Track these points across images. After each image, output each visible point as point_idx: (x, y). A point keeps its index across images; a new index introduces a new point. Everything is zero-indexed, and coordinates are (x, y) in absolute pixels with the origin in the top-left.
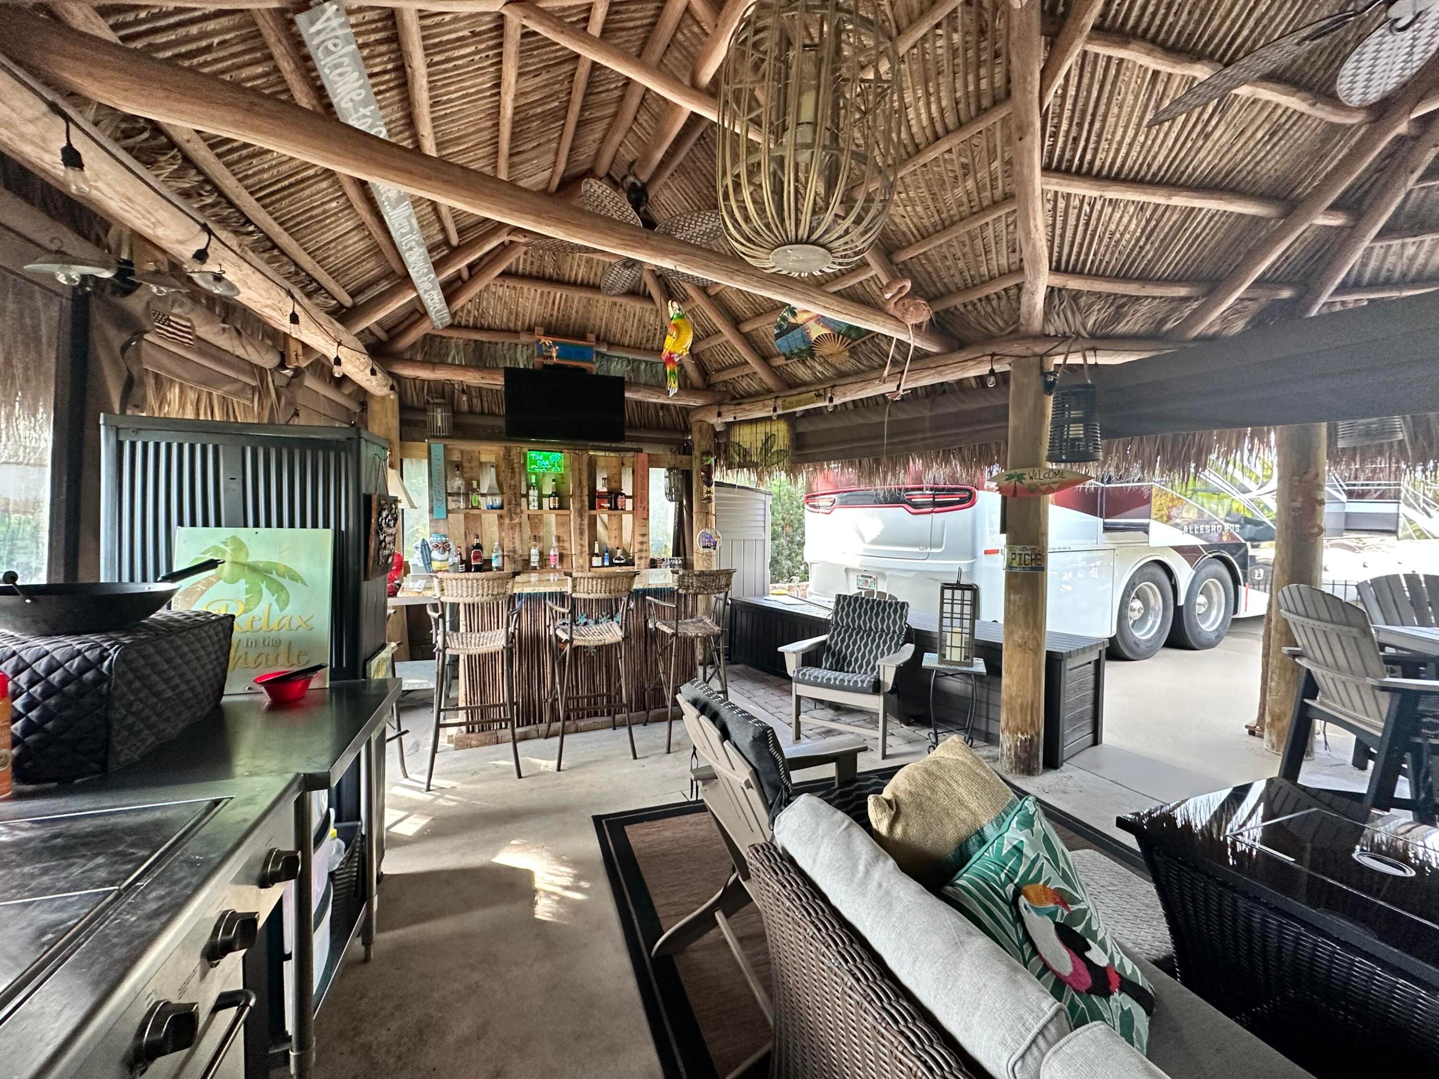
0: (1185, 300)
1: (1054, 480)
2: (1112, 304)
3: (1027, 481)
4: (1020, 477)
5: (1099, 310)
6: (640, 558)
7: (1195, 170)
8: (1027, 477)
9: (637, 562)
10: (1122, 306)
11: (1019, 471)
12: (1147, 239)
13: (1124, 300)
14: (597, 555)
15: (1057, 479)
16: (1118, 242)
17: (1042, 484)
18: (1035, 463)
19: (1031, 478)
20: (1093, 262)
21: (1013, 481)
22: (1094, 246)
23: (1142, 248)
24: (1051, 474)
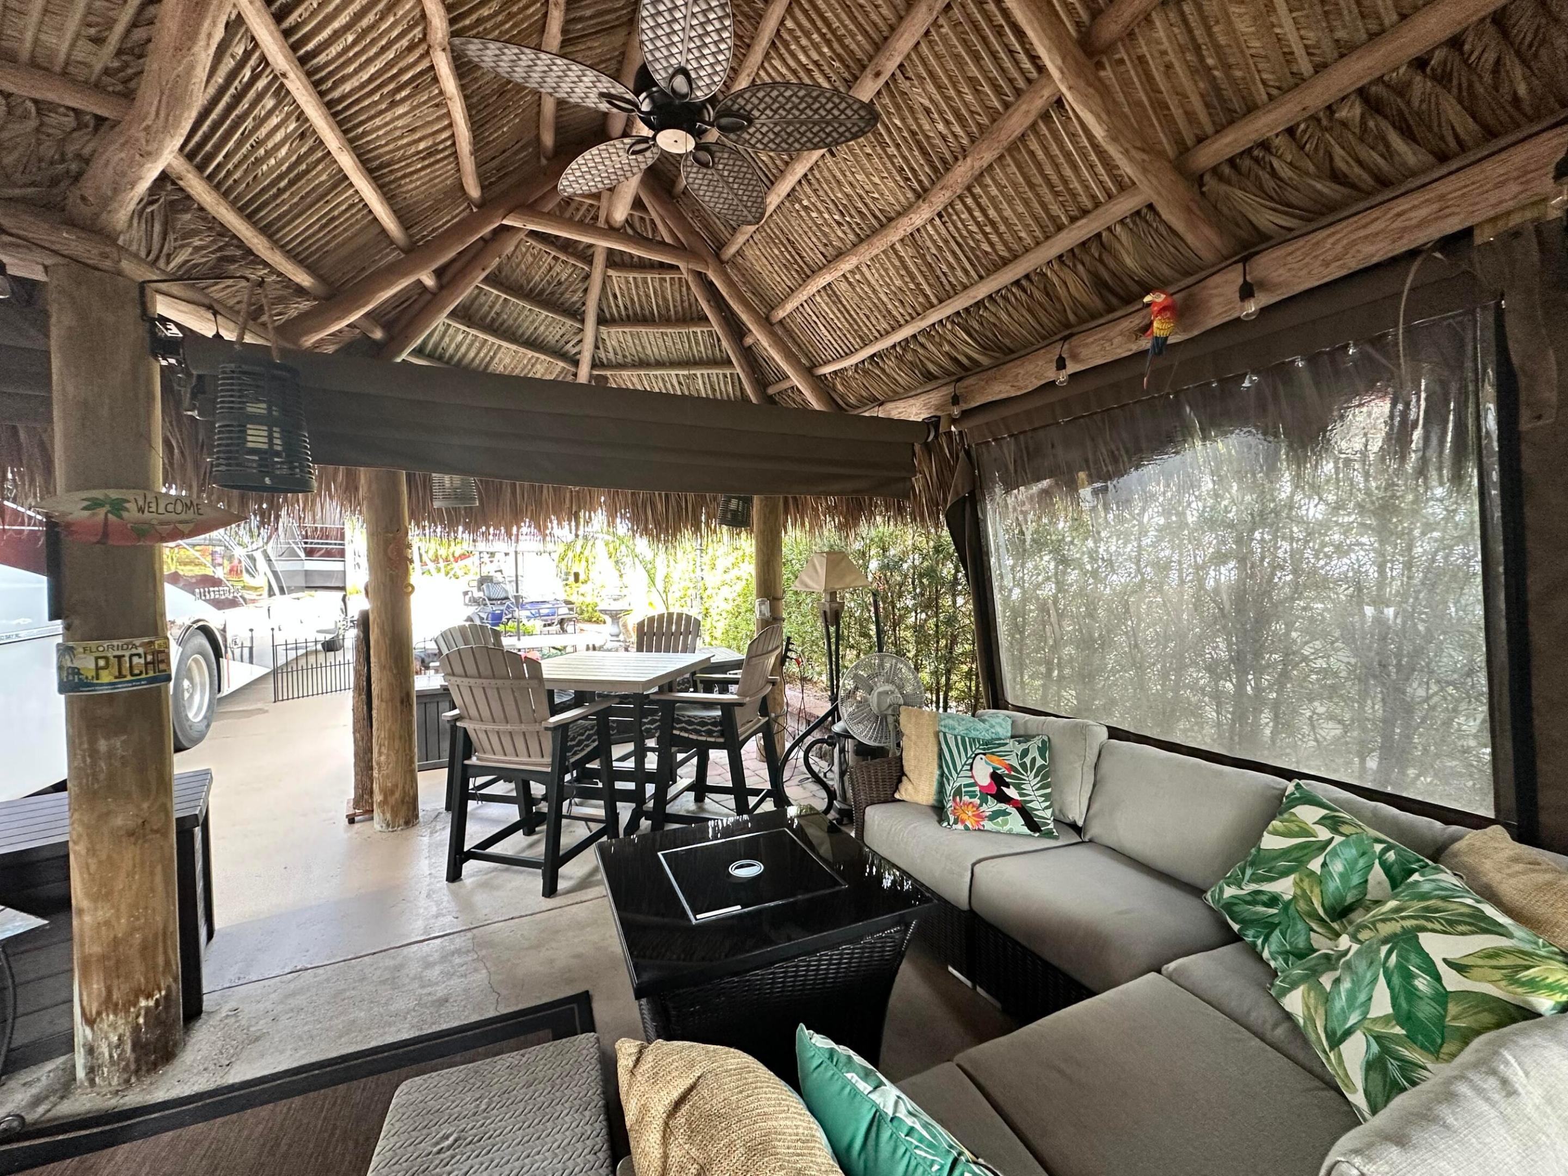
0: (300, 291)
1: (183, 516)
2: (220, 249)
3: (132, 513)
4: (118, 507)
5: (197, 249)
7: (365, 134)
8: (132, 506)
10: (232, 260)
11: (114, 494)
12: (291, 183)
13: (239, 253)
15: (190, 515)
16: (259, 161)
17: (162, 523)
18: (143, 483)
19: (141, 510)
20: (219, 166)
21: (101, 512)
22: (231, 144)
23: (281, 191)
24: (179, 508)
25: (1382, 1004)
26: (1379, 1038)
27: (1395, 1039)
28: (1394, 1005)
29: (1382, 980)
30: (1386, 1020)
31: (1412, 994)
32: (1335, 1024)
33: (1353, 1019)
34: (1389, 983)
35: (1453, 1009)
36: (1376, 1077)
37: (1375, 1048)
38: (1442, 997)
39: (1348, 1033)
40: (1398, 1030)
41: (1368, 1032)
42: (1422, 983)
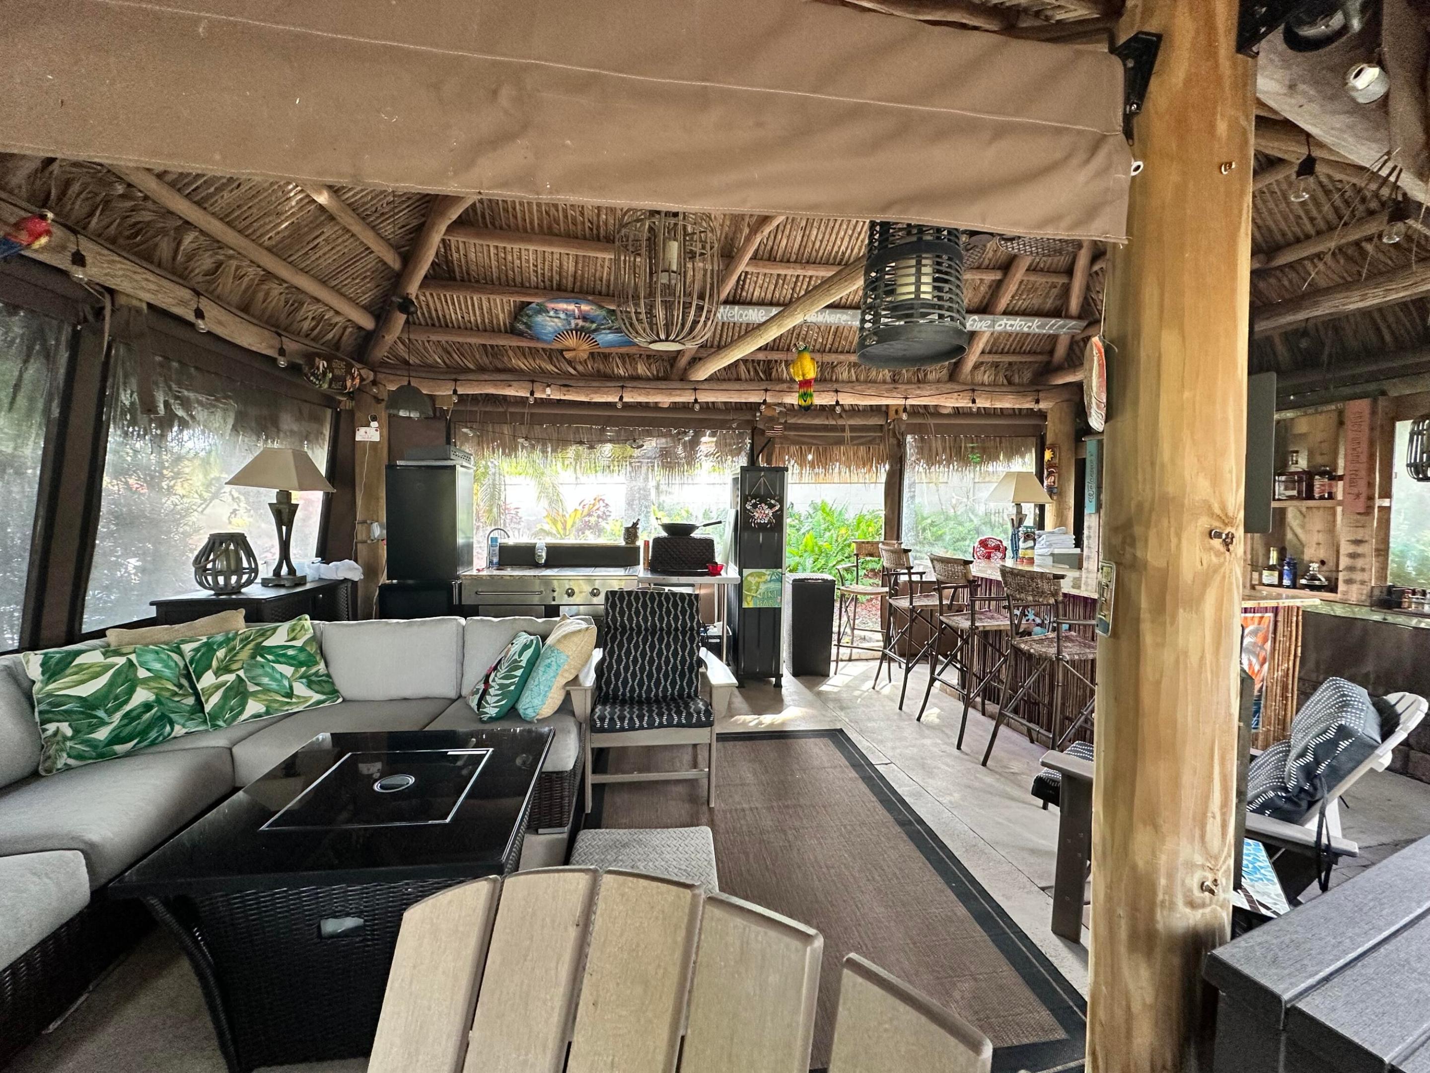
6: (1349, 582)
9: (1341, 587)
14: (1271, 568)
25: (288, 670)
26: (301, 677)
27: (305, 672)
28: (292, 665)
29: (276, 665)
30: (296, 671)
31: (293, 657)
32: (283, 691)
33: (286, 683)
34: (280, 663)
35: (308, 649)
36: (314, 686)
37: (304, 680)
38: (302, 649)
39: (291, 687)
40: (303, 669)
41: (296, 680)
42: (290, 652)
